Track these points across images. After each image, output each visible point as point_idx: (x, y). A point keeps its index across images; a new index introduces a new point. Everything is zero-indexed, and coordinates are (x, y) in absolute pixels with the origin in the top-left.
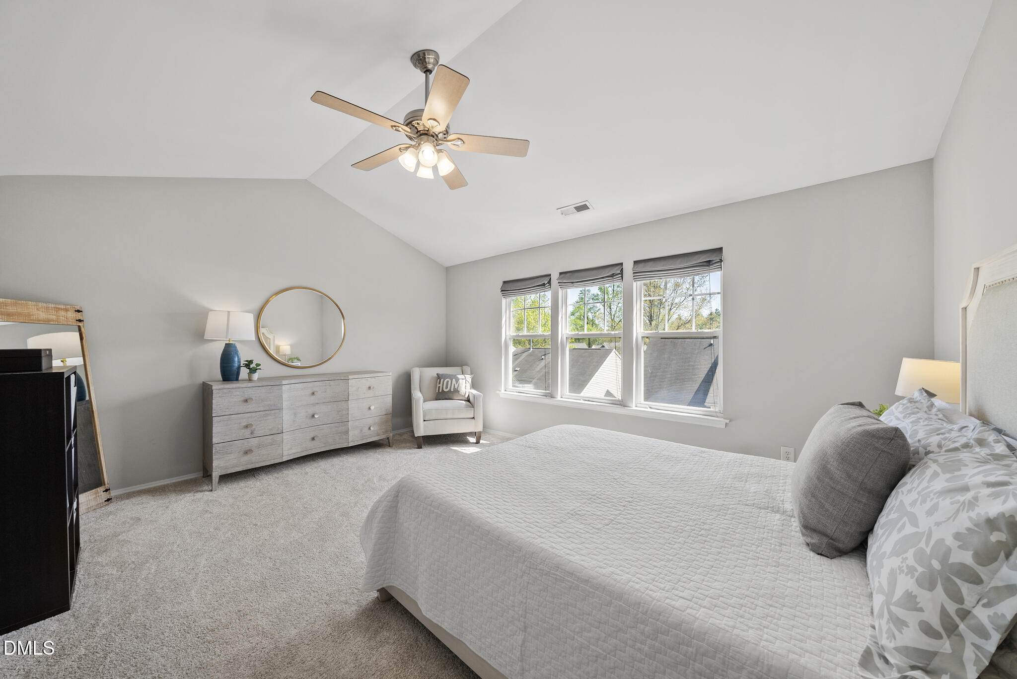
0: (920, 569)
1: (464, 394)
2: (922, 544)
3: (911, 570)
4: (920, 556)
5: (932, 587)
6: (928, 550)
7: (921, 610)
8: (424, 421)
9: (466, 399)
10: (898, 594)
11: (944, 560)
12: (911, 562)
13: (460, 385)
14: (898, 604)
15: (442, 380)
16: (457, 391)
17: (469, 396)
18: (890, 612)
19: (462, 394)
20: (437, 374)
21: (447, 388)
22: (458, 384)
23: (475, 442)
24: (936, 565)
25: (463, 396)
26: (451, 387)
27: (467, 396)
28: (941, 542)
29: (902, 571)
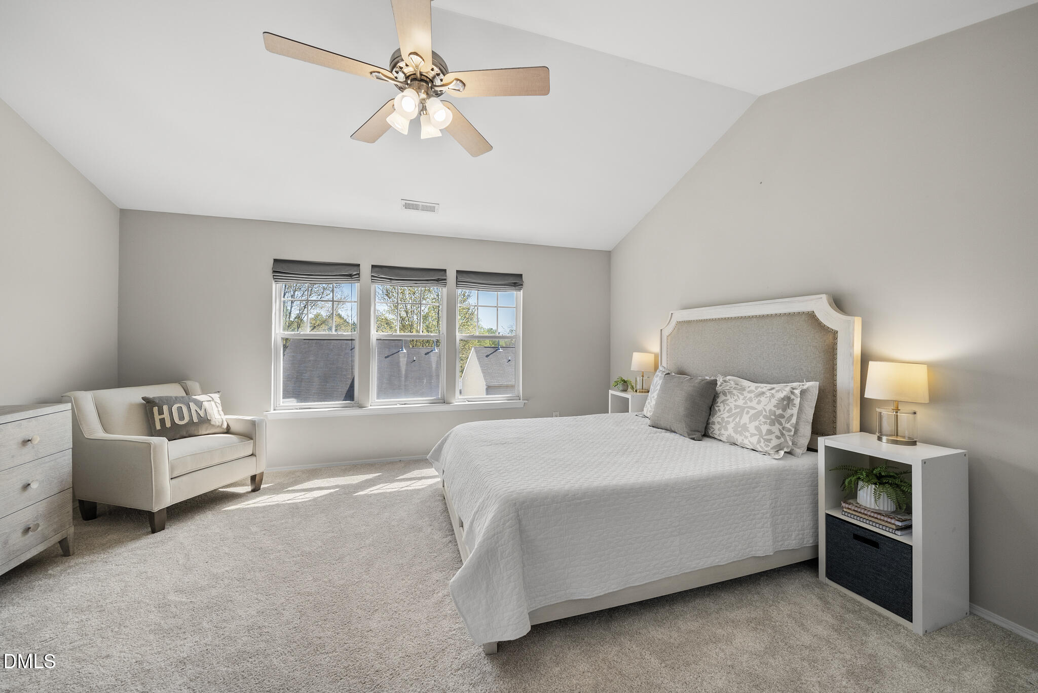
0: (768, 421)
1: (220, 424)
2: (764, 413)
3: (765, 423)
4: (765, 417)
5: (774, 425)
6: (768, 414)
7: (774, 433)
8: (171, 479)
9: (226, 431)
10: (764, 432)
11: (775, 415)
12: (764, 420)
13: (209, 410)
14: (766, 435)
15: (165, 408)
16: (205, 421)
17: (228, 425)
18: (763, 439)
19: (217, 424)
20: (144, 399)
21: (182, 418)
22: (203, 410)
23: (250, 490)
24: (773, 417)
25: (218, 426)
26: (191, 416)
27: (225, 426)
28: (770, 410)
29: (761, 425)
